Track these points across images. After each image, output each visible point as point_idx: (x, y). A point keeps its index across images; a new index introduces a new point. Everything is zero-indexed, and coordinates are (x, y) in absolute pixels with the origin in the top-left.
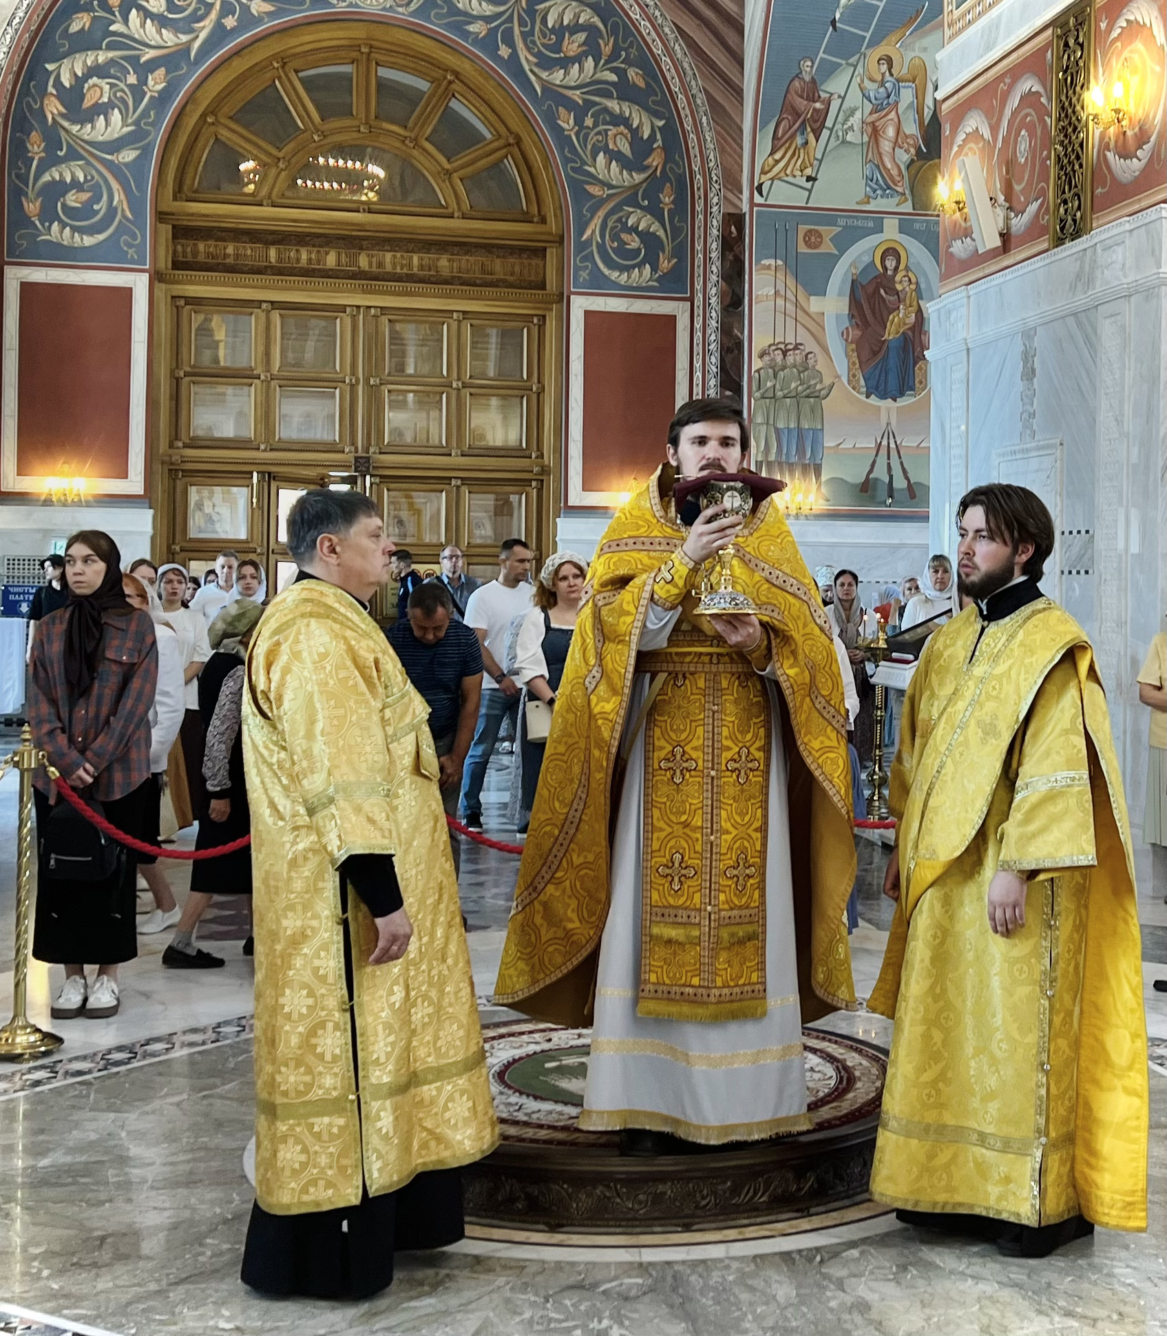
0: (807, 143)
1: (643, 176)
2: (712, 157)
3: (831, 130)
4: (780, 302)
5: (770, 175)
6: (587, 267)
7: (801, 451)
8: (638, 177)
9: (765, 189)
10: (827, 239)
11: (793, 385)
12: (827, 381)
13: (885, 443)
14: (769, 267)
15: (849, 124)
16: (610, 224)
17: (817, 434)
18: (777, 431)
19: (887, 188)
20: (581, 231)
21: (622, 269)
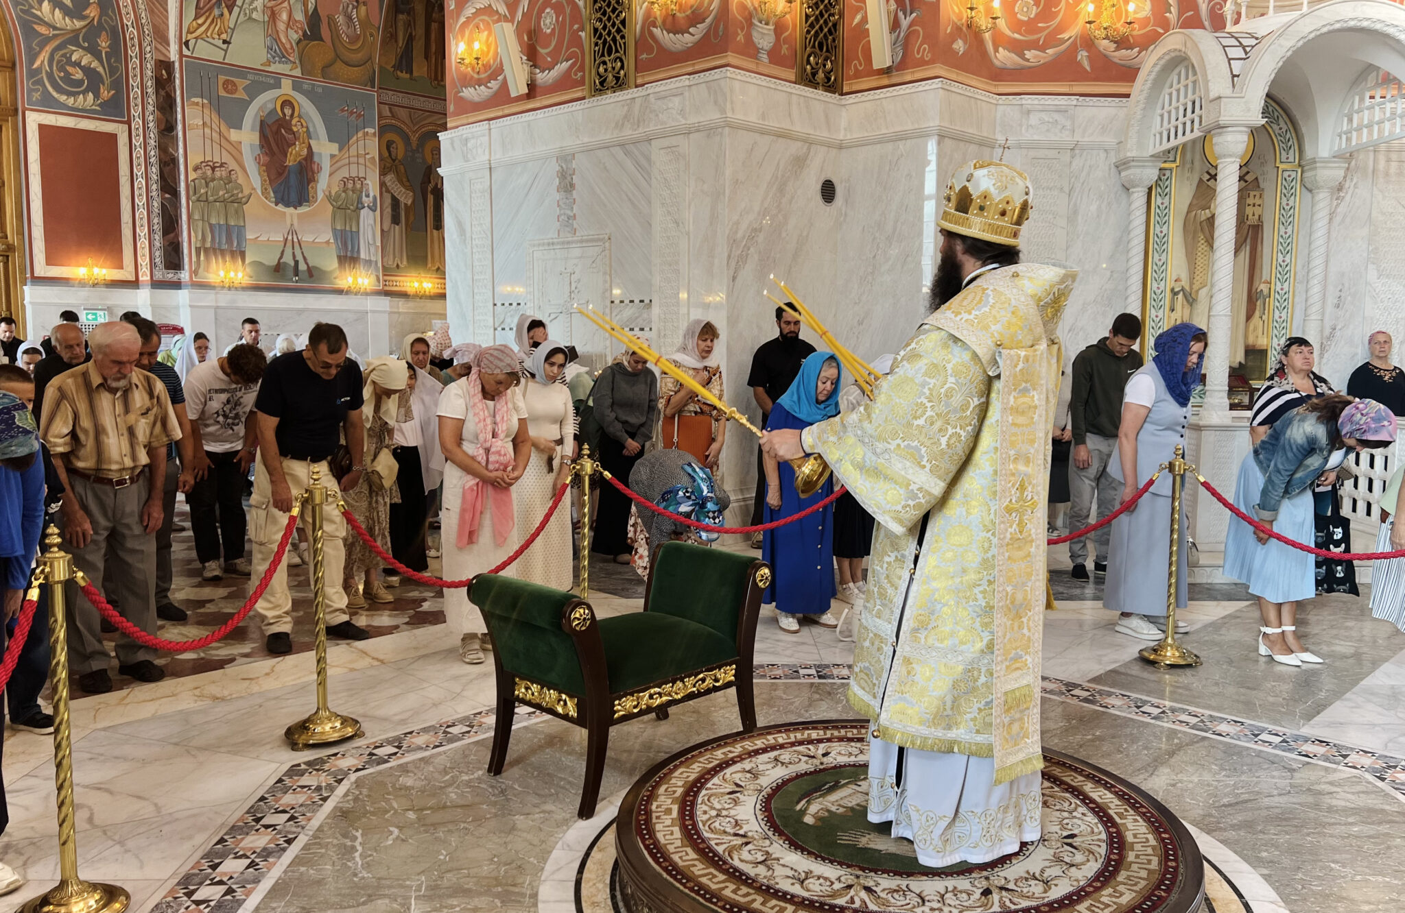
0: (222, 15)
1: (83, 23)
2: (143, 15)
3: (241, 8)
4: (207, 131)
5: (194, 35)
6: (38, 90)
7: (229, 240)
8: (78, 24)
9: (191, 44)
10: (240, 88)
11: (221, 193)
12: (246, 192)
13: (290, 238)
14: (197, 104)
15: (254, 5)
16: (56, 58)
17: (241, 230)
18: (211, 226)
19: (283, 56)
20: (31, 60)
21: (69, 94)
